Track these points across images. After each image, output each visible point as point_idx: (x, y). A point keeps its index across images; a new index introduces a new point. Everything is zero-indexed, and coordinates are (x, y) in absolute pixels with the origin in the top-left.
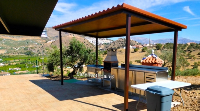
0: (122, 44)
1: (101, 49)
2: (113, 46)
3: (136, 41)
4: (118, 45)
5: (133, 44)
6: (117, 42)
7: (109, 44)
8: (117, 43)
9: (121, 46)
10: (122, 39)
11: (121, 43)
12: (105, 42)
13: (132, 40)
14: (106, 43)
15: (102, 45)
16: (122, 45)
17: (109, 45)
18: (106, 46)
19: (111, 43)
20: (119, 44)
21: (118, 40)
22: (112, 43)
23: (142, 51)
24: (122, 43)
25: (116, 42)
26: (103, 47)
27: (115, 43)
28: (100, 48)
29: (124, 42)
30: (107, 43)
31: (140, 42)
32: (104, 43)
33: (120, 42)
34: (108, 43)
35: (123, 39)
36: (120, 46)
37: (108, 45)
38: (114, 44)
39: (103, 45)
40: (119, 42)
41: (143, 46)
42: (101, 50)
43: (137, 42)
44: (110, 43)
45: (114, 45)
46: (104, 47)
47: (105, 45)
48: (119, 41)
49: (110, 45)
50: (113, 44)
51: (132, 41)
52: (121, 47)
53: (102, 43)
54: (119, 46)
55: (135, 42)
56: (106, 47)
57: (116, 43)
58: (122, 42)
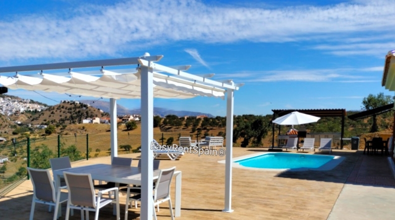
0: (70, 113)
1: (19, 123)
2: (50, 116)
3: (99, 109)
4: (61, 116)
5: (93, 114)
6: (58, 109)
7: (38, 112)
8: (59, 111)
9: (68, 117)
10: (68, 102)
11: (67, 111)
12: (29, 108)
13: (92, 107)
14: (30, 111)
15: (22, 113)
16: (69, 115)
17: (40, 115)
18: (33, 117)
19: (42, 110)
20: (64, 112)
21: (60, 106)
22: (47, 110)
23: (126, 129)
24: (70, 111)
25: (55, 109)
26: (24, 120)
27: (54, 111)
28: (16, 121)
29: (73, 110)
30: (34, 110)
31: (106, 112)
32: (26, 109)
33: (66, 108)
34: (36, 110)
35: (71, 104)
36: (66, 117)
37: (37, 115)
38: (52, 113)
39: (23, 115)
40: (63, 110)
41: (121, 120)
42: (19, 125)
43: (101, 111)
44: (40, 110)
45: (52, 115)
46: (27, 118)
47: (29, 115)
48: (63, 107)
49: (43, 114)
50: (49, 113)
51: (92, 109)
52: (68, 120)
53: (22, 110)
54: (63, 117)
55: (97, 110)
56: (31, 119)
57: (56, 111)
58: (70, 109)
